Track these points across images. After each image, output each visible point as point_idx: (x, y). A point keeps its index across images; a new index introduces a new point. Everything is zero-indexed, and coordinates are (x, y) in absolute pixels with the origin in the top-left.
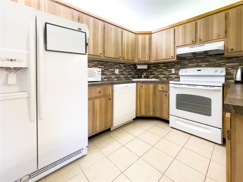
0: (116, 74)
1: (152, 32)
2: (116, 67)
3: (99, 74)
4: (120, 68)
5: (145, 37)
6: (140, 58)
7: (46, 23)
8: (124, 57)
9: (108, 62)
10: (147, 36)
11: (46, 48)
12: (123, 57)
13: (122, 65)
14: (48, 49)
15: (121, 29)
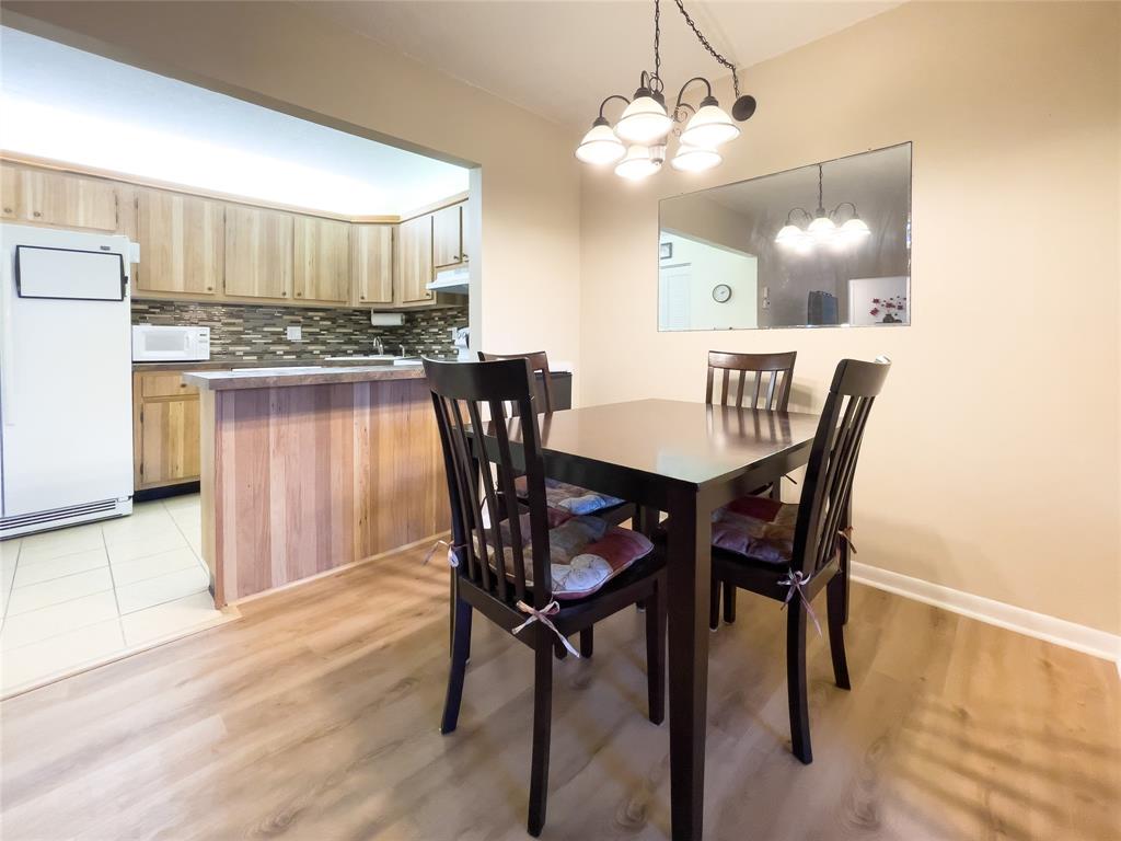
0: (289, 343)
1: (398, 217)
2: (292, 322)
3: (201, 342)
4: (308, 322)
5: (379, 232)
6: (365, 296)
7: (18, 247)
8: (299, 294)
9: (261, 307)
10: (386, 230)
11: (19, 293)
12: (296, 292)
13: (317, 316)
14: (23, 294)
15: (289, 217)
